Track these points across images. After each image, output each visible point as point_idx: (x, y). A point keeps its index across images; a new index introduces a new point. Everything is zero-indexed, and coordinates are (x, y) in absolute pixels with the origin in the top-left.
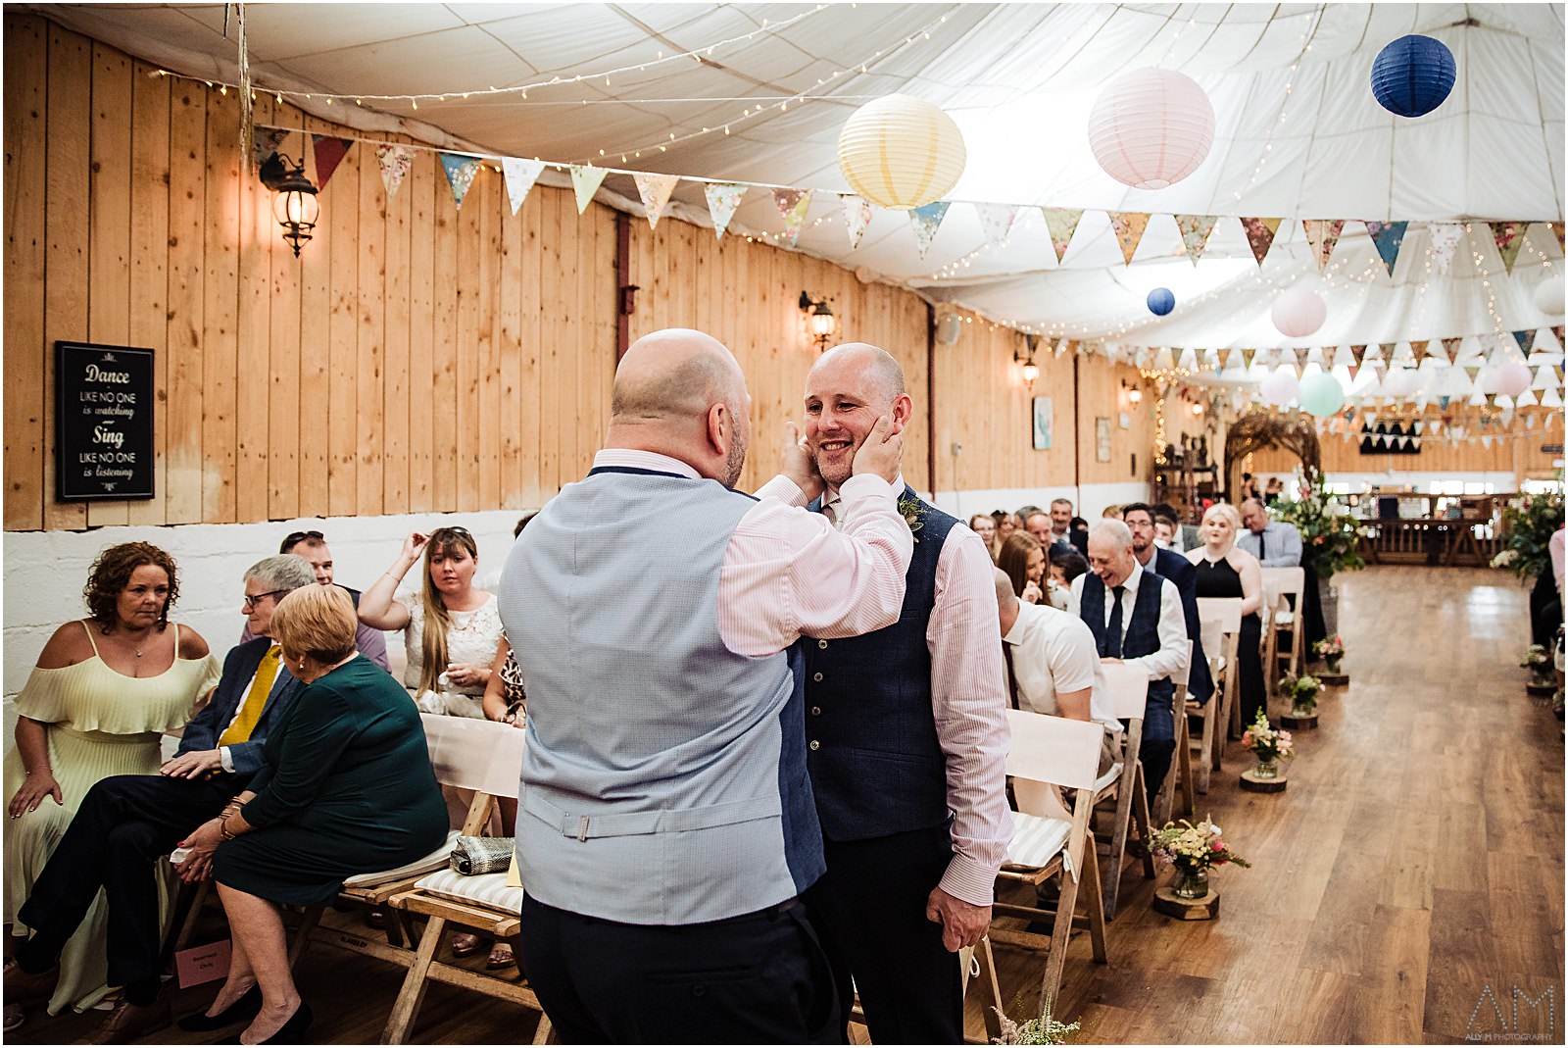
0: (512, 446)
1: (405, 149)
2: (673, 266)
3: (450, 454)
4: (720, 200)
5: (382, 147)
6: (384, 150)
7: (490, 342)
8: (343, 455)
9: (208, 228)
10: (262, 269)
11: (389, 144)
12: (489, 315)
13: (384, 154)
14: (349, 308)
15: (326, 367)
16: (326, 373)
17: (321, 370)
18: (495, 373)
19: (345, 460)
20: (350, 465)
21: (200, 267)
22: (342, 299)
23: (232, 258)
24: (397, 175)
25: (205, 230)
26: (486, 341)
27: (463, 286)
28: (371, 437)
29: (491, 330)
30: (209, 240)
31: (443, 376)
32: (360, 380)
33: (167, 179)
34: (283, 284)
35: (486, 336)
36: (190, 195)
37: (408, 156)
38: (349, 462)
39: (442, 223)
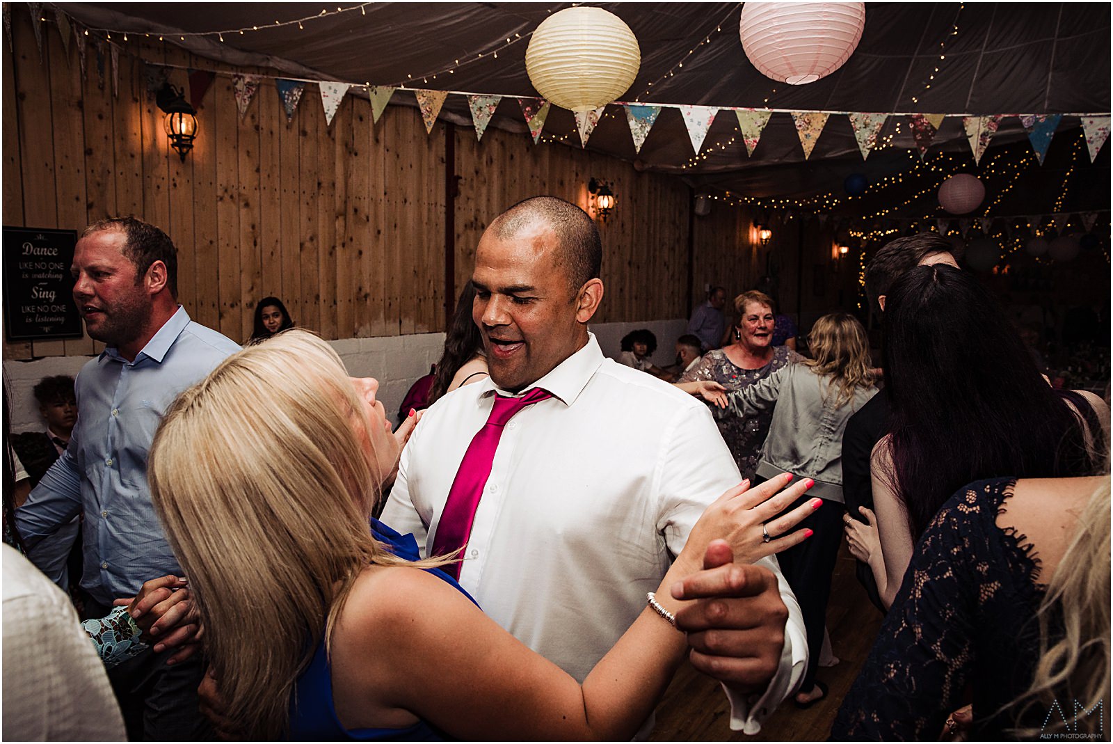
0: (363, 294)
1: (251, 78)
2: (490, 161)
3: (314, 300)
4: (480, 109)
5: (235, 76)
6: (237, 79)
7: (345, 219)
8: (230, 302)
9: (116, 140)
10: (163, 170)
11: (240, 74)
12: (343, 198)
13: (237, 82)
14: (232, 197)
15: (214, 240)
16: (215, 244)
17: (211, 242)
18: (349, 240)
19: (232, 306)
20: (236, 309)
21: (111, 169)
22: (226, 191)
23: (137, 163)
24: (246, 97)
25: (114, 142)
26: (341, 218)
27: (322, 179)
28: (252, 289)
29: (346, 210)
30: (117, 151)
31: (308, 245)
32: (242, 249)
33: (80, 105)
34: (178, 180)
35: (341, 215)
36: (101, 117)
37: (253, 82)
38: (235, 308)
39: (304, 133)
